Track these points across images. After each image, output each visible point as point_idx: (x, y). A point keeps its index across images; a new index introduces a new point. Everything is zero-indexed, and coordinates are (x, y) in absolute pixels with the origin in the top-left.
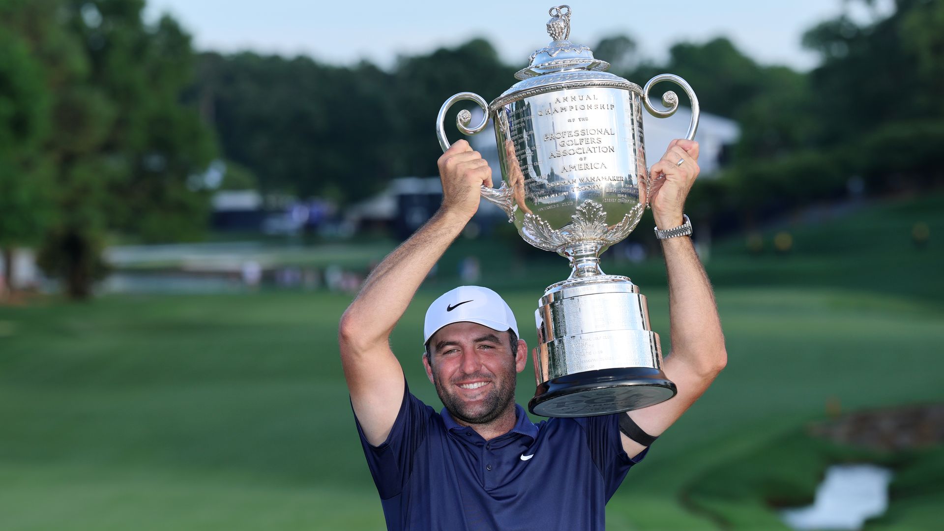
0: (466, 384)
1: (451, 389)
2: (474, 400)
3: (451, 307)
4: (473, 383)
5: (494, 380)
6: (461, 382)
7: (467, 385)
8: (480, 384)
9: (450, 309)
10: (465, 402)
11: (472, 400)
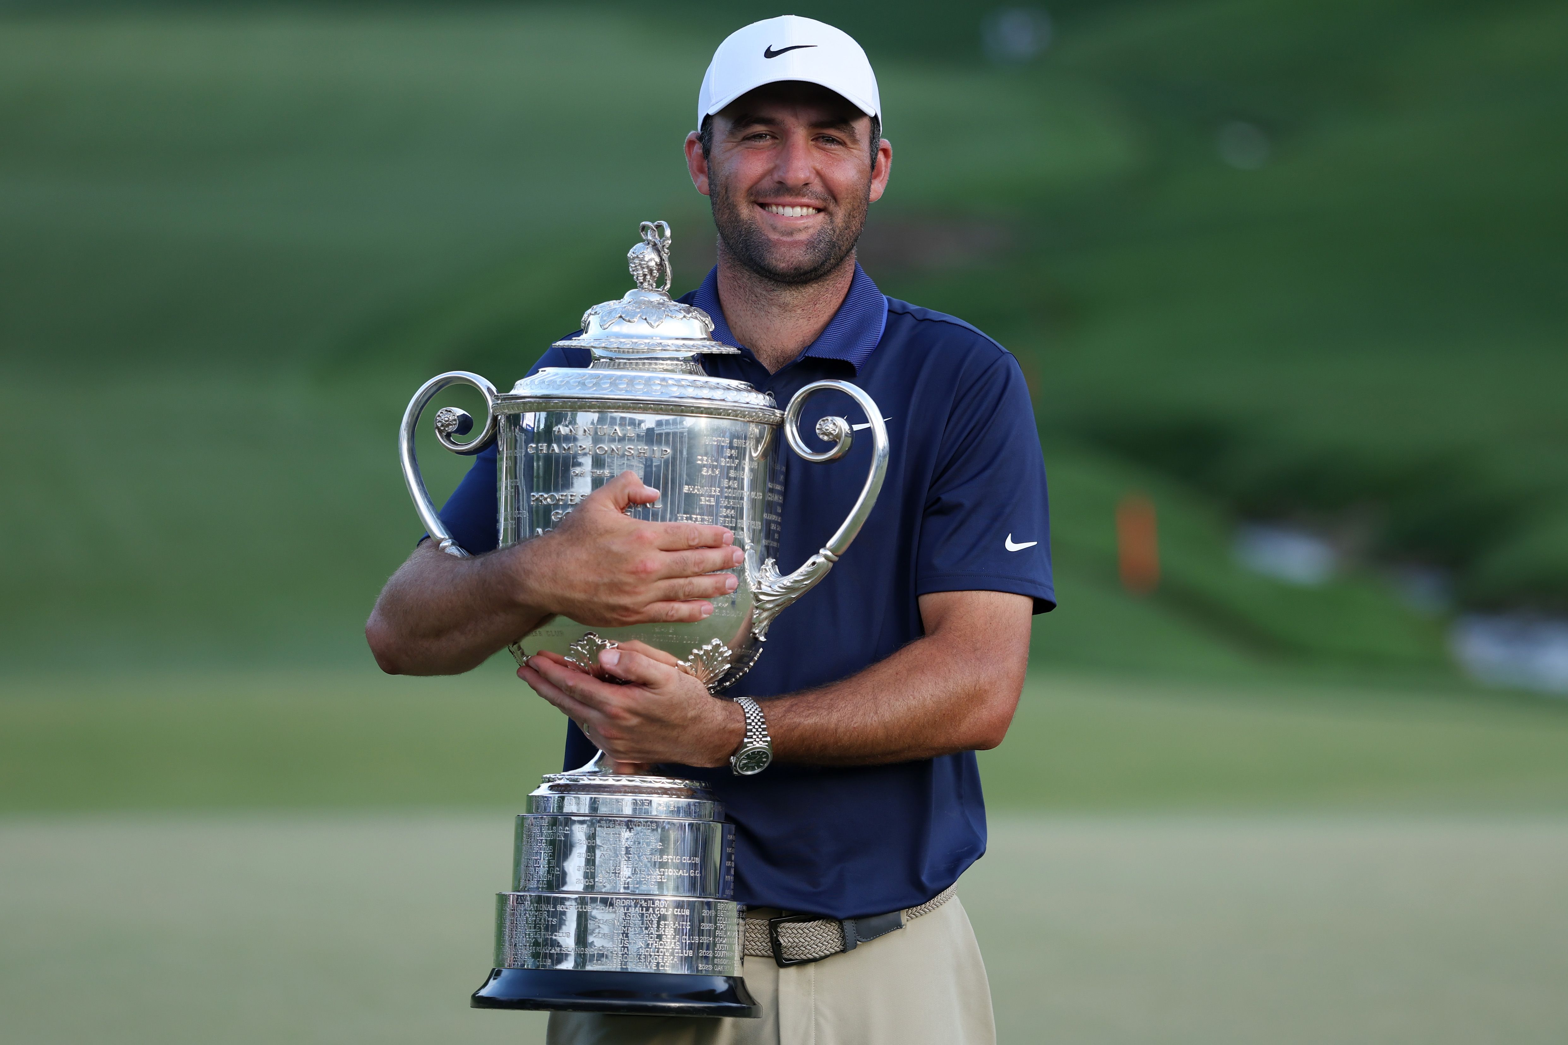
0: (777, 205)
1: (745, 211)
2: (788, 239)
3: (772, 49)
4: (793, 206)
5: (832, 207)
6: (768, 200)
7: (781, 209)
8: (805, 210)
9: (769, 54)
10: (769, 240)
11: (785, 239)
